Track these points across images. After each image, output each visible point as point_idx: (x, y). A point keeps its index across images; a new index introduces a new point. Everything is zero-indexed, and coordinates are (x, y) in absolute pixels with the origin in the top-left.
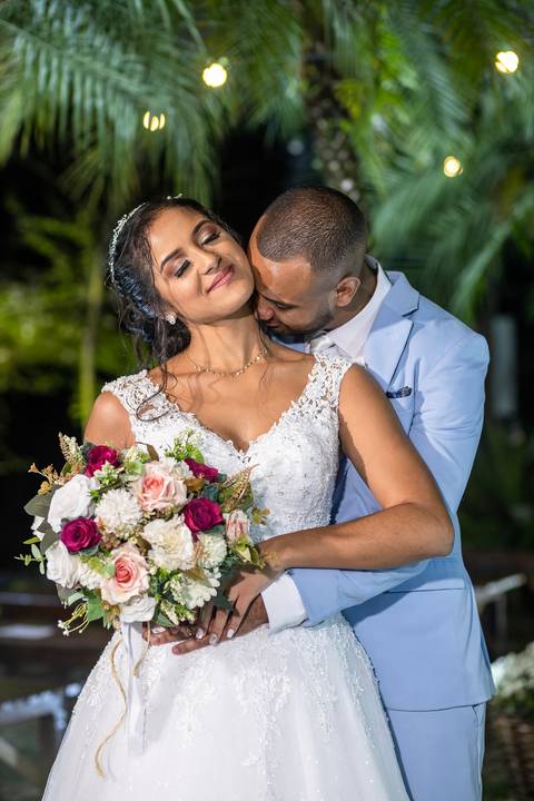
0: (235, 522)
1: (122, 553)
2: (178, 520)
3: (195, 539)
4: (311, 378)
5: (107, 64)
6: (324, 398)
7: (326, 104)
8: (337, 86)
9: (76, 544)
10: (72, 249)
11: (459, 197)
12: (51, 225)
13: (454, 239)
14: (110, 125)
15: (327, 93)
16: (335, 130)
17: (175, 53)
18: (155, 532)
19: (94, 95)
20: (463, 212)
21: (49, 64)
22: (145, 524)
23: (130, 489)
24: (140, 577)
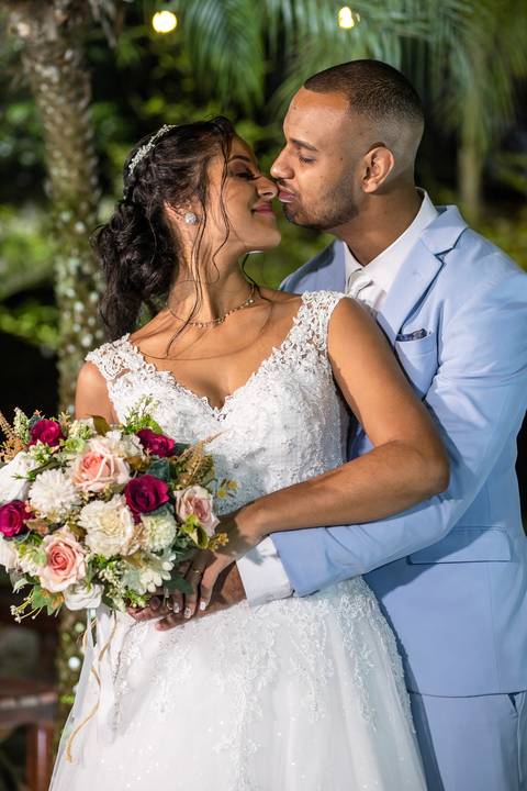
0: (190, 500)
1: (57, 538)
2: (118, 501)
3: (137, 521)
4: (296, 321)
6: (310, 341)
9: (10, 530)
18: (92, 516)
22: (82, 506)
23: (67, 469)
24: (77, 564)
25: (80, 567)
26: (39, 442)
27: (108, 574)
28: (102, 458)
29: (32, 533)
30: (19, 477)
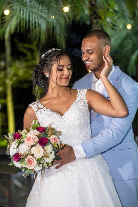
1: (28, 158)
2: (38, 145)
3: (44, 148)
4: (77, 96)
5: (38, 10)
6: (81, 99)
7: (95, 16)
8: (98, 11)
9: (17, 160)
10: (32, 51)
11: (131, 36)
12: (26, 45)
13: (129, 47)
14: (39, 26)
15: (95, 13)
16: (98, 22)
17: (55, 6)
18: (33, 150)
19: (35, 18)
20: (132, 40)
21: (23, 11)
22: (31, 149)
23: (24, 143)
24: (34, 161)
25: (35, 162)
26: (16, 139)
27: (41, 162)
28: (31, 137)
29: (22, 159)
30: (15, 148)
